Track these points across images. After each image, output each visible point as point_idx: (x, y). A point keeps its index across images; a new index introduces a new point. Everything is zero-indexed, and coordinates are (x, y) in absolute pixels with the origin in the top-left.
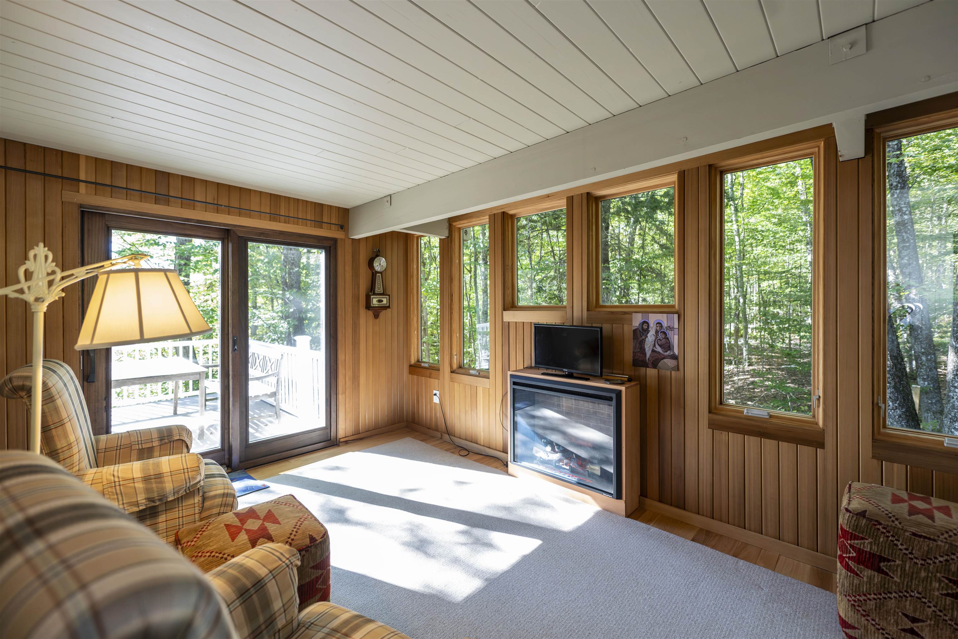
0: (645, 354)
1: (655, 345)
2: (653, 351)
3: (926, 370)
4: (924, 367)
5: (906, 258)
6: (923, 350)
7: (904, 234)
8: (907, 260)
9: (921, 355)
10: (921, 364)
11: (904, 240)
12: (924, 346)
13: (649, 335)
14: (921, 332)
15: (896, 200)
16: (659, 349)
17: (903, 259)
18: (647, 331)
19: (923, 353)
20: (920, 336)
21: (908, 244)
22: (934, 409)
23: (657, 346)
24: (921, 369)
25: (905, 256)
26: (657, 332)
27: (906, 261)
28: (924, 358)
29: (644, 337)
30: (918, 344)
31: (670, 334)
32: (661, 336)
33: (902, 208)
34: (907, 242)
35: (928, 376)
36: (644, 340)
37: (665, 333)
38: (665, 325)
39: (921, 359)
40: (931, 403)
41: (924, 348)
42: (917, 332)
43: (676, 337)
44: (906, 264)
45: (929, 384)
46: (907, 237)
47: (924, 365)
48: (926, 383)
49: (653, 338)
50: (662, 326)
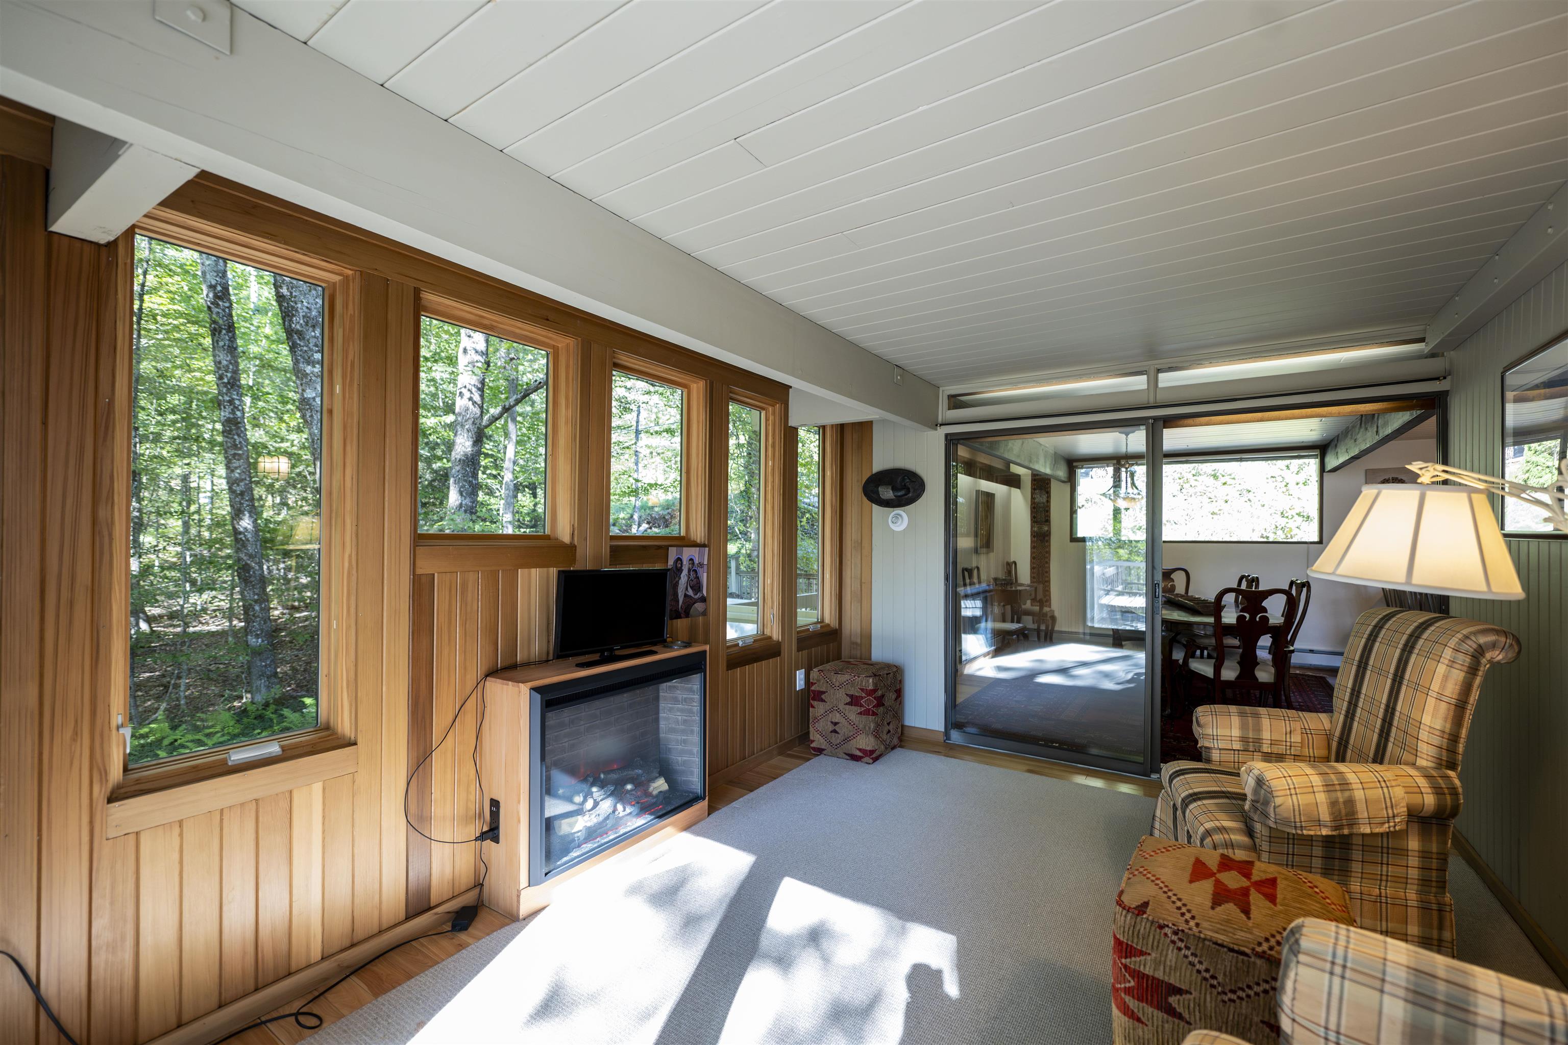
0: (678, 601)
1: (687, 589)
2: (686, 596)
3: (260, 624)
4: (258, 619)
5: (238, 471)
6: (256, 597)
7: (236, 437)
8: (239, 474)
9: (253, 603)
10: (253, 616)
11: (236, 445)
12: (257, 591)
13: (682, 576)
14: (254, 572)
15: (226, 386)
16: (690, 592)
17: (232, 471)
18: (680, 570)
19: (256, 601)
20: (252, 579)
21: (240, 452)
22: (268, 673)
23: (689, 588)
24: (254, 622)
25: (236, 468)
26: (689, 571)
27: (237, 475)
28: (257, 608)
29: (677, 579)
30: (250, 589)
31: (700, 570)
32: (692, 575)
33: (233, 399)
34: (240, 449)
35: (262, 630)
36: (677, 582)
37: (695, 571)
38: (696, 562)
39: (253, 608)
40: (266, 666)
41: (257, 594)
42: (249, 573)
43: (705, 575)
44: (237, 479)
45: (263, 641)
46: (240, 442)
47: (258, 616)
48: (260, 640)
49: (686, 578)
50: (693, 564)
